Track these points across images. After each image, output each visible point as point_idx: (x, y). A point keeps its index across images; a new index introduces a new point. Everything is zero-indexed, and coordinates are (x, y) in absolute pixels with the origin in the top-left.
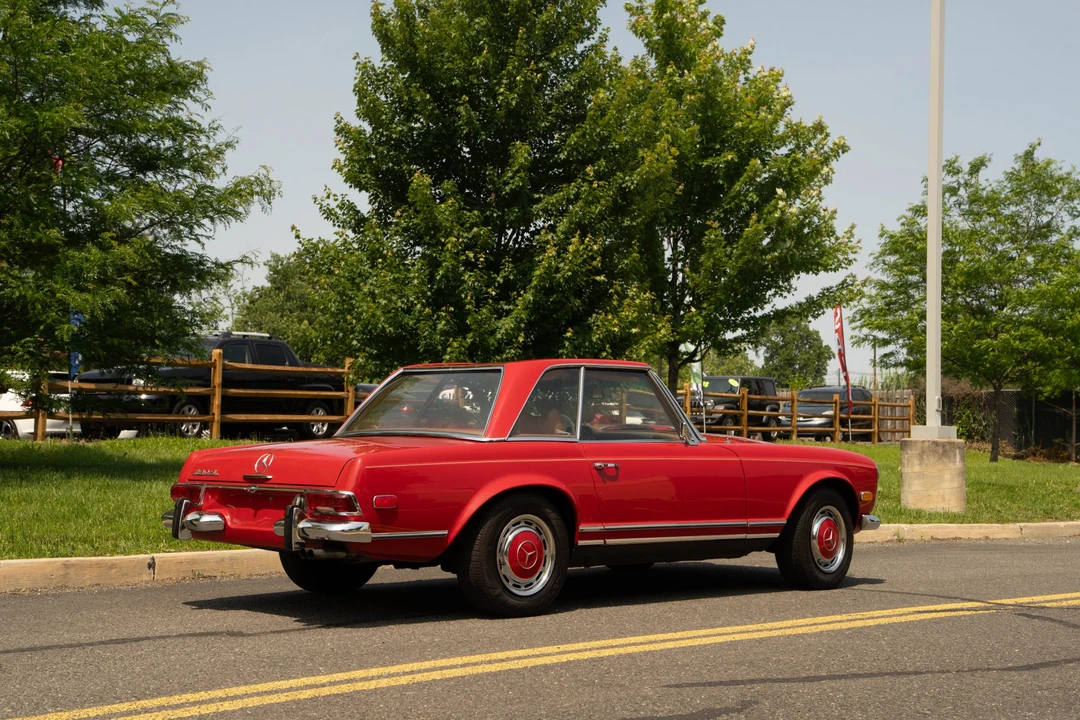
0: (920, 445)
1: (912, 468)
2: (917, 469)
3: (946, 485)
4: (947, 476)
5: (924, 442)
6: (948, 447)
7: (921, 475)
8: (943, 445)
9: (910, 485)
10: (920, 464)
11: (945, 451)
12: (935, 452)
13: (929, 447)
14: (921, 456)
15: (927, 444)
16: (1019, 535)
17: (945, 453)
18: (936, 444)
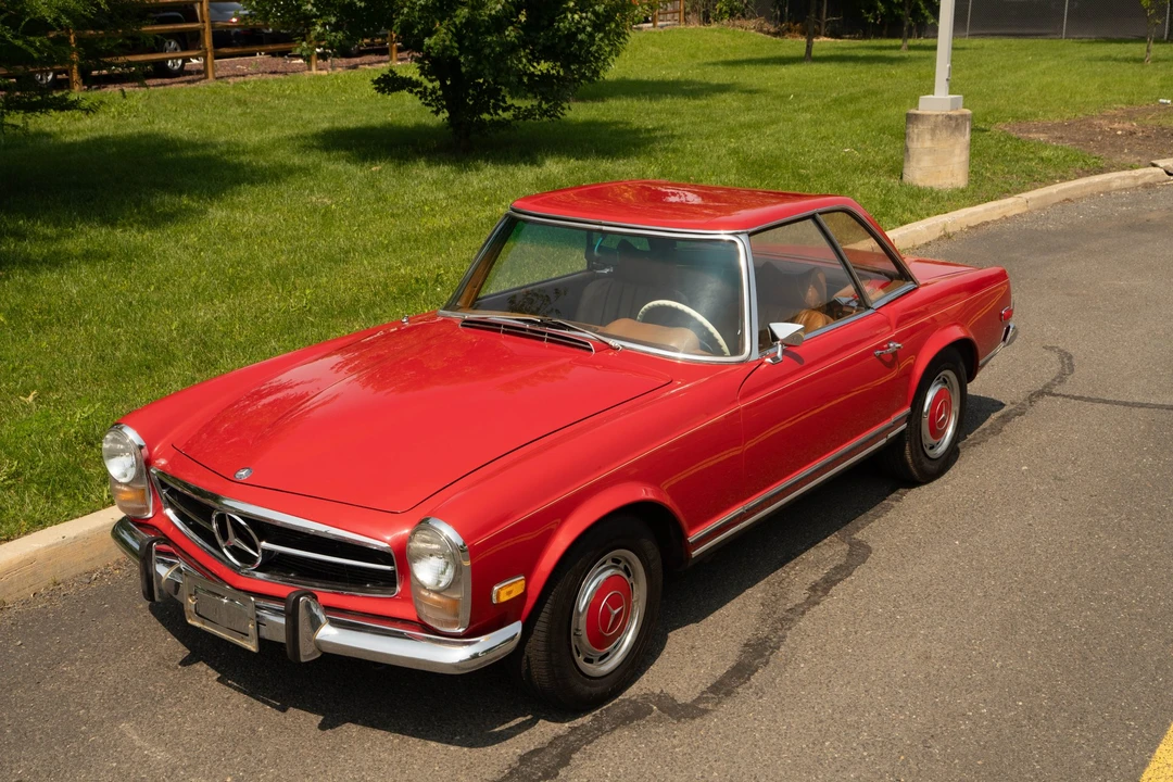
0: (933, 119)
1: (921, 143)
2: (928, 144)
3: (956, 159)
4: (957, 151)
5: (937, 116)
6: (960, 121)
7: (932, 151)
8: (956, 118)
9: (918, 161)
10: (932, 139)
11: (957, 125)
12: (947, 127)
13: (942, 121)
14: (933, 132)
15: (940, 118)
16: (1026, 209)
17: (957, 127)
18: (950, 117)
